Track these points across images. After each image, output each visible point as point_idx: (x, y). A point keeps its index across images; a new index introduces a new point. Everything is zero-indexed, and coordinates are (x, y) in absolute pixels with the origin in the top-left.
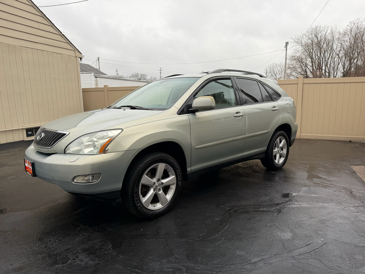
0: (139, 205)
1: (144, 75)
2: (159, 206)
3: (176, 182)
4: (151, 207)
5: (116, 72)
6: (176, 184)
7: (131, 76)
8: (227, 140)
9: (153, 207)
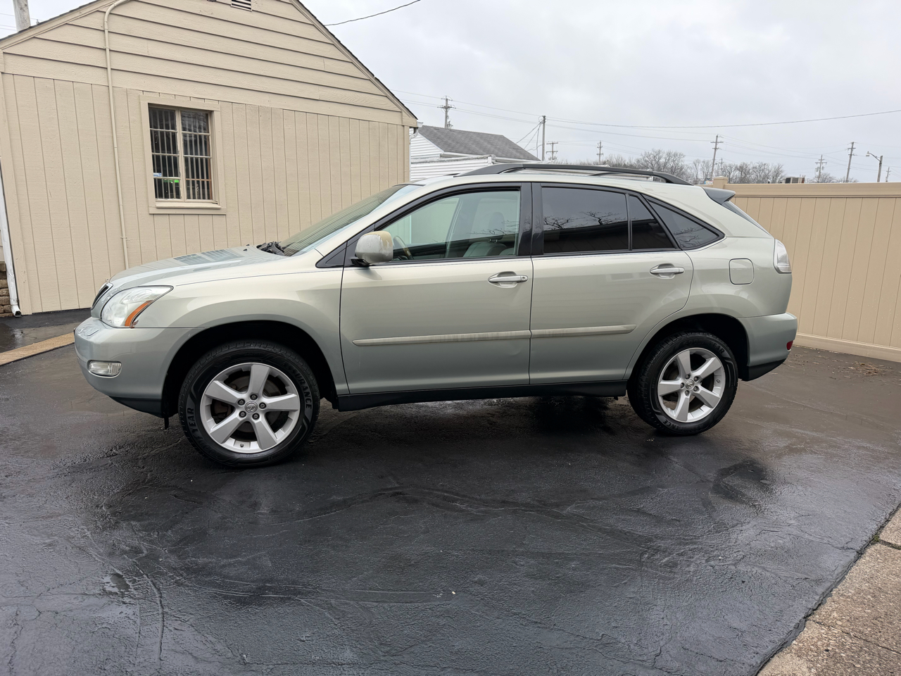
0: (199, 434)
1: (675, 155)
2: (253, 448)
3: (299, 408)
4: (231, 445)
5: (598, 150)
6: (298, 412)
7: (641, 157)
8: (460, 336)
9: (240, 448)
